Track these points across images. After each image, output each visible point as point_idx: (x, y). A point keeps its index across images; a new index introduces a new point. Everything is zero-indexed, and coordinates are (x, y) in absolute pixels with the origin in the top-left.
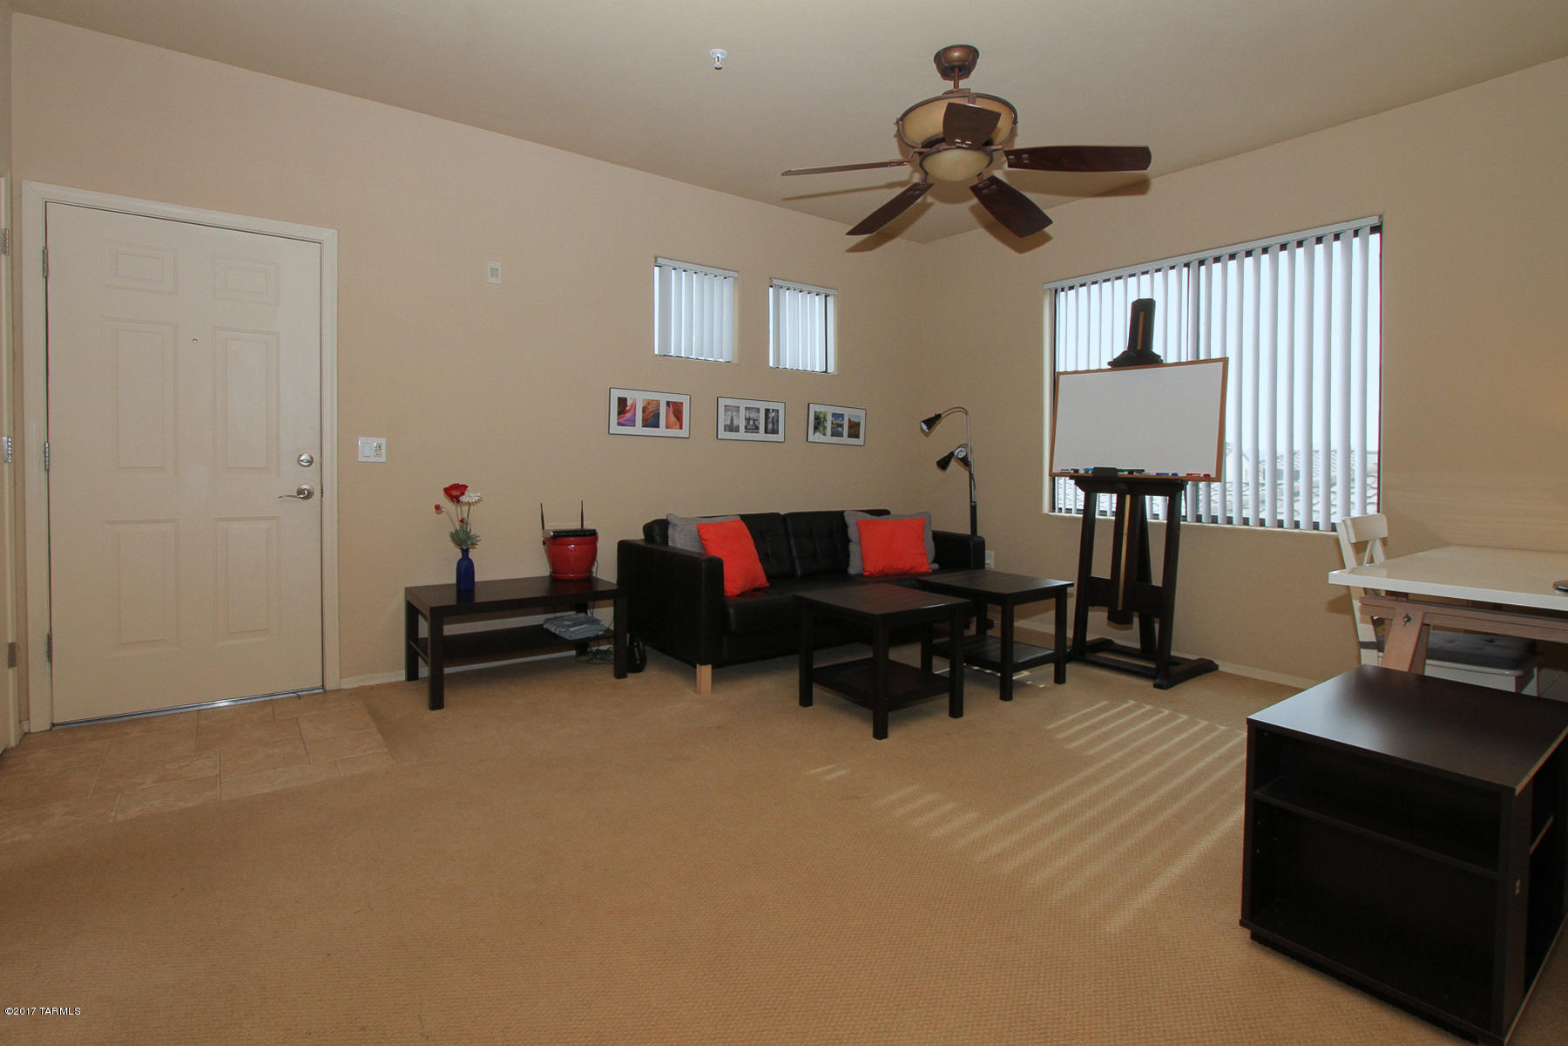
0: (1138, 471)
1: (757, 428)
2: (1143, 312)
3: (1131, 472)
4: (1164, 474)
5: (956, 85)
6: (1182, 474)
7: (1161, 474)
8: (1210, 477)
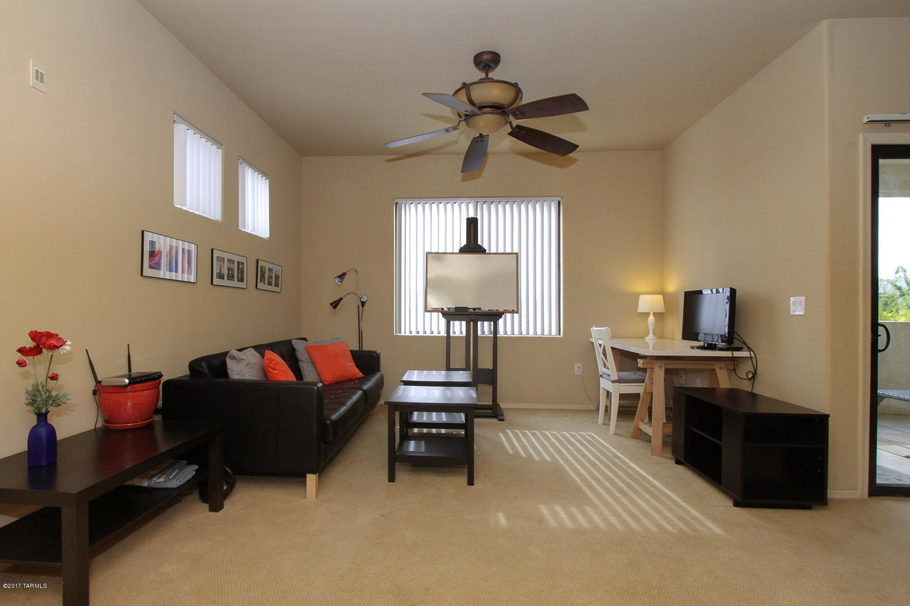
0: (478, 309)
1: (233, 277)
2: (472, 224)
3: (474, 309)
4: (492, 310)
5: (487, 75)
6: (501, 310)
7: (490, 310)
8: (513, 311)
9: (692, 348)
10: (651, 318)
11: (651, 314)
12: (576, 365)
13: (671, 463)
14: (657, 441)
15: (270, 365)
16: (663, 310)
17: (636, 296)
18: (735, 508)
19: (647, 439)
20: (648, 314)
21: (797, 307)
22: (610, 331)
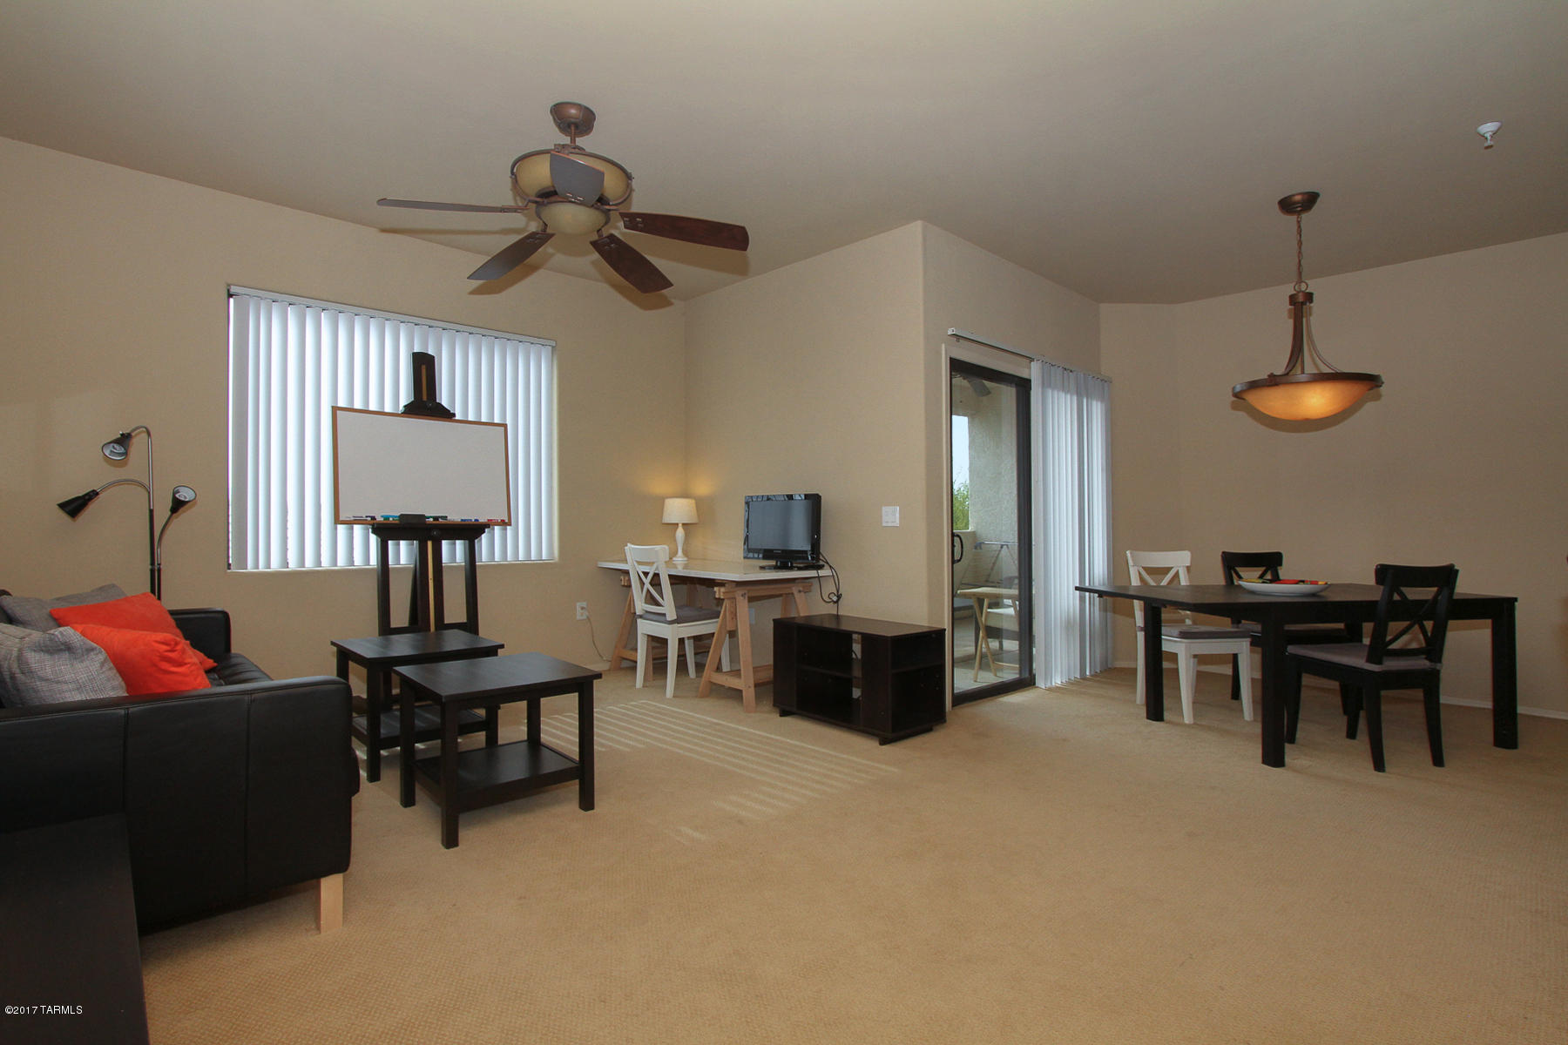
0: (442, 517)
3: (436, 518)
4: (468, 520)
5: (573, 141)
6: (482, 520)
7: (465, 520)
8: (503, 521)
9: (762, 568)
10: (680, 532)
11: (680, 525)
12: (579, 605)
13: (776, 718)
14: (749, 693)
15: (171, 654)
16: (694, 520)
17: (660, 501)
18: (884, 747)
19: (736, 695)
20: (677, 524)
21: (891, 516)
22: (668, 551)
